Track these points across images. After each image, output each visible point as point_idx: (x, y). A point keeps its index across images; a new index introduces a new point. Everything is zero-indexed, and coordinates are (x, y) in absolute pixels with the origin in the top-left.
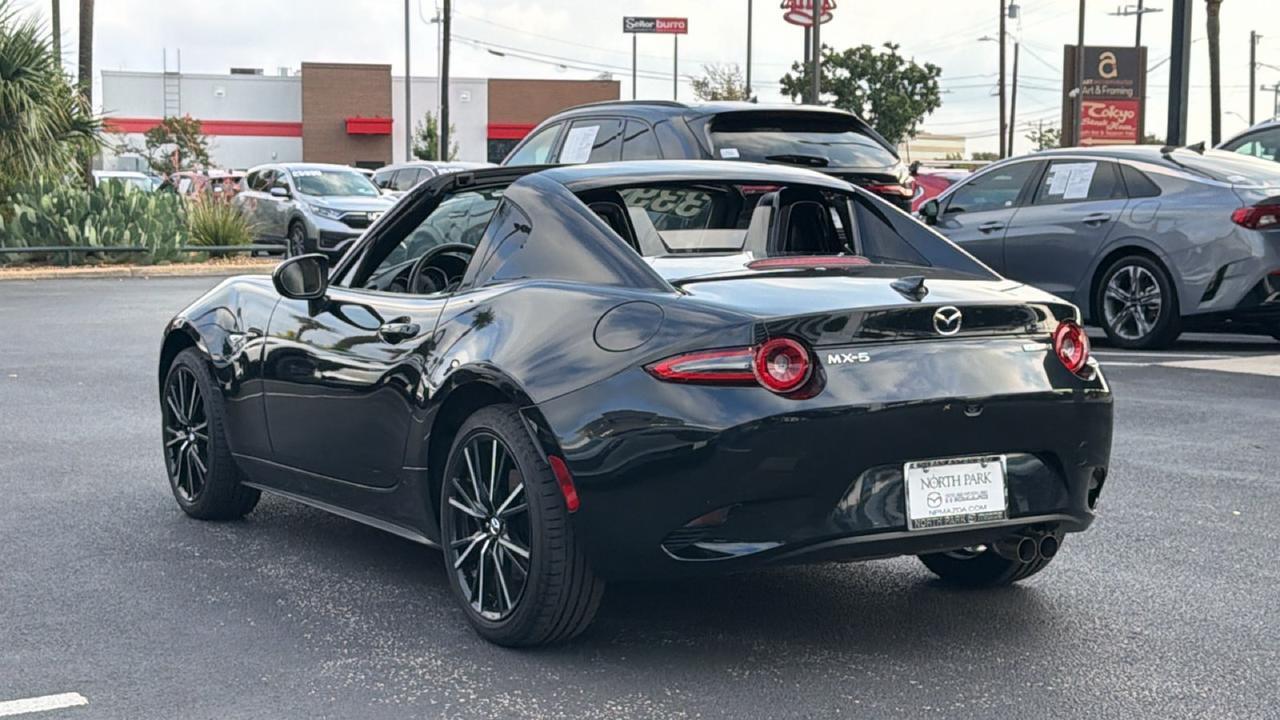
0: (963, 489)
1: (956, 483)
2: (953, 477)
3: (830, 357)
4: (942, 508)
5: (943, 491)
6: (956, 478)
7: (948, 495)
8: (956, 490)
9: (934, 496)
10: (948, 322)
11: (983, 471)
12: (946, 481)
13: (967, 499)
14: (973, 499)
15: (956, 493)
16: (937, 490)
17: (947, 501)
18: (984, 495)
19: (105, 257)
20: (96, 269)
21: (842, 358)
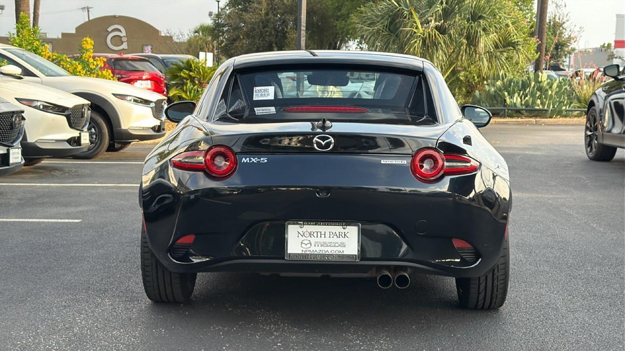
0: (327, 240)
1: (323, 236)
2: (321, 232)
3: (244, 159)
4: (311, 249)
5: (313, 240)
6: (323, 233)
7: (316, 243)
8: (322, 240)
9: (306, 242)
10: (323, 143)
11: (343, 231)
12: (316, 233)
13: (330, 246)
14: (335, 246)
15: (322, 241)
16: (309, 238)
17: (315, 246)
18: (343, 245)
19: (525, 114)
20: (519, 120)
21: (250, 160)
